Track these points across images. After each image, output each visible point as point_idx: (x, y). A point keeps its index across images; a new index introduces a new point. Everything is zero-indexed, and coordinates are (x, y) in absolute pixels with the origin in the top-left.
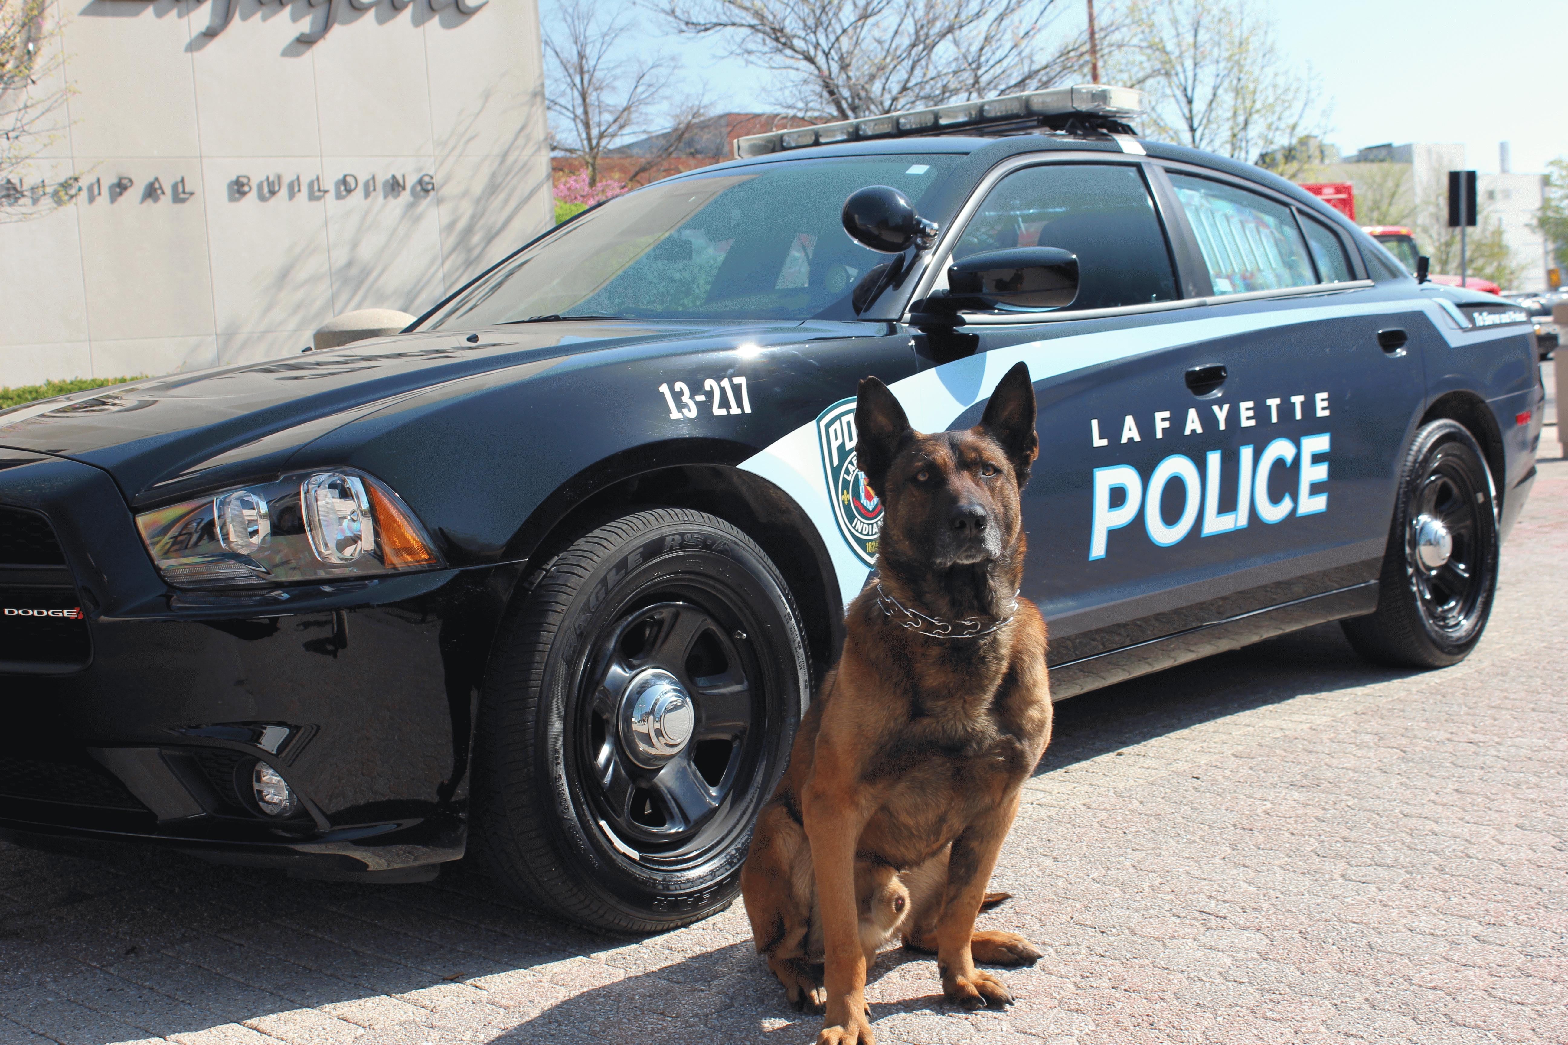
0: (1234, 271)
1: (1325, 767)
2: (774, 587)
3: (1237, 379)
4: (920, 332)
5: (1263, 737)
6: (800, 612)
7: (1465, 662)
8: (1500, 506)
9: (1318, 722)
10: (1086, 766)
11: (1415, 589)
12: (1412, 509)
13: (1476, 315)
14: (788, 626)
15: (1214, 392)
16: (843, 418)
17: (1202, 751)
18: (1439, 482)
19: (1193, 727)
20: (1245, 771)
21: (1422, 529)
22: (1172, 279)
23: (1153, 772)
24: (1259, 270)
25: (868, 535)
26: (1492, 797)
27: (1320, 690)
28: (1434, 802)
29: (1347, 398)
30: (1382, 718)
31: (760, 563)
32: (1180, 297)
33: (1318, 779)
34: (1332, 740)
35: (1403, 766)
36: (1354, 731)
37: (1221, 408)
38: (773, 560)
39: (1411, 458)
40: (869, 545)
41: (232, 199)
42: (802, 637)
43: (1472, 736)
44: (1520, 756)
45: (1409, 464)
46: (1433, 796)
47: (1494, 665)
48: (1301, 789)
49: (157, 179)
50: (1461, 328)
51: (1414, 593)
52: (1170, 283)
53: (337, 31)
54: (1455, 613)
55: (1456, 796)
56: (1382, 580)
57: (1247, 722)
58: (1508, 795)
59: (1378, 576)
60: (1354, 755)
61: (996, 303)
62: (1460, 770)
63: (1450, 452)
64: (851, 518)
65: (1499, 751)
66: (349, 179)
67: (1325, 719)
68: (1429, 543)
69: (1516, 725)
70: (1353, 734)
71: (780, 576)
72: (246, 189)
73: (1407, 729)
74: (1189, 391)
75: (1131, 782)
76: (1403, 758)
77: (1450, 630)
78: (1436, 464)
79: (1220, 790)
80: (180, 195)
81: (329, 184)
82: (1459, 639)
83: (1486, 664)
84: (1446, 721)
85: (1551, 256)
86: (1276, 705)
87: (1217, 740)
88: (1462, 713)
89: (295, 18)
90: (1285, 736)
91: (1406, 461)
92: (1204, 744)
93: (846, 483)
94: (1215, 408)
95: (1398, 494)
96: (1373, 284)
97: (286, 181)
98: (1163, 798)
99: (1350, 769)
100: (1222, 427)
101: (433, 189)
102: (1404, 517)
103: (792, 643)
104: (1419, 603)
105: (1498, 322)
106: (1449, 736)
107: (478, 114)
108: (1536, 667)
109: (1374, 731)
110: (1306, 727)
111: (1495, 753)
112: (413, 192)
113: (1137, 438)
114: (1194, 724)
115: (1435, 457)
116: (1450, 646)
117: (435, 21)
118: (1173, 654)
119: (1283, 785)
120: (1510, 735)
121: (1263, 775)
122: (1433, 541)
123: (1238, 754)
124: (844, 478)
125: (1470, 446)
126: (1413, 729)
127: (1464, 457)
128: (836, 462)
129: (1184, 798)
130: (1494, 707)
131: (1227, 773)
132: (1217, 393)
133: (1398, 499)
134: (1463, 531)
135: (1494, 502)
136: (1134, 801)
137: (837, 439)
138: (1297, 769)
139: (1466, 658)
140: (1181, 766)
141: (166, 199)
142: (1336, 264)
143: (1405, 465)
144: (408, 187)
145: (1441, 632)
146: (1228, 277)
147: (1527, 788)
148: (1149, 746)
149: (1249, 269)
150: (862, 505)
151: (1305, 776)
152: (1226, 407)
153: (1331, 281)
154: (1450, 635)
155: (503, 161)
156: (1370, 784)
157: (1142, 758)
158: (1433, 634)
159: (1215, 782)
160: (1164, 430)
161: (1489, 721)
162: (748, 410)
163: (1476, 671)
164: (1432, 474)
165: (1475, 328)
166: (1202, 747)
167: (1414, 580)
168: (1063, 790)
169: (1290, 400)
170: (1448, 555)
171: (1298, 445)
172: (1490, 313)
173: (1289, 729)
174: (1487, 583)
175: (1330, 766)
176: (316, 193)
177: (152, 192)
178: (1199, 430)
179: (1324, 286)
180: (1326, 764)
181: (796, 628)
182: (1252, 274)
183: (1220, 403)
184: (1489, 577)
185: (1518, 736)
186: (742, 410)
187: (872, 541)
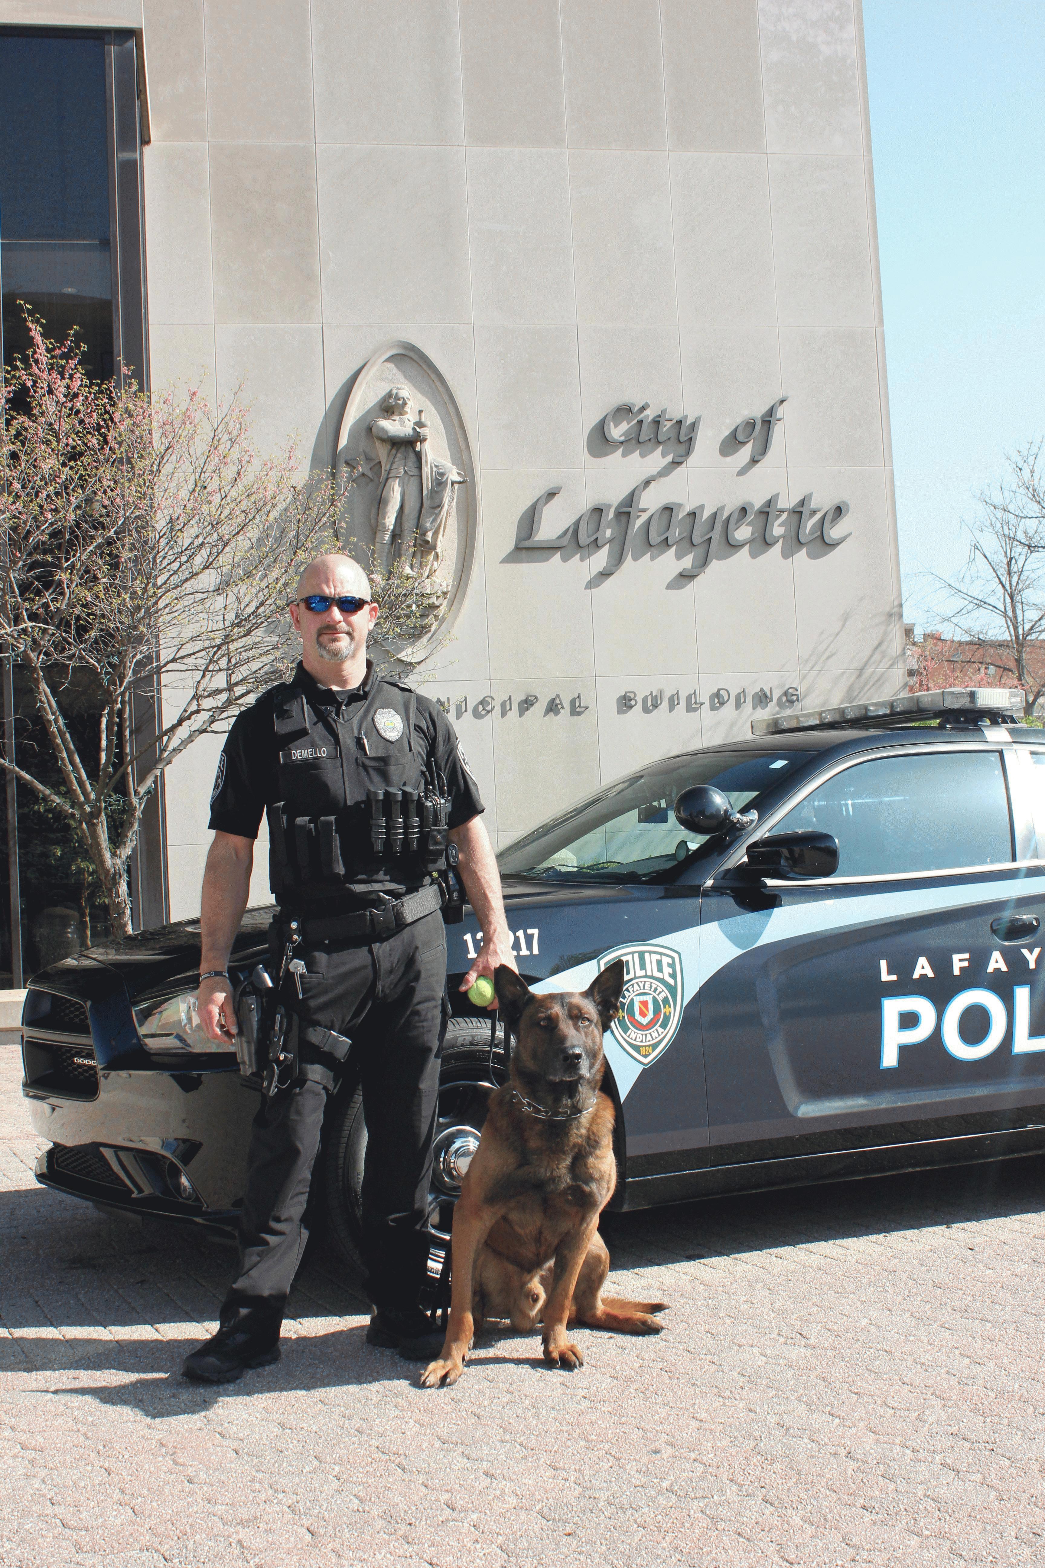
15: (1024, 939)
25: (642, 1042)
37: (1032, 951)
40: (643, 1050)
41: (620, 712)
49: (558, 696)
53: (715, 565)
64: (626, 1029)
66: (721, 692)
72: (633, 702)
74: (995, 938)
80: (576, 709)
81: (704, 697)
89: (679, 557)
94: (1025, 951)
97: (668, 694)
100: (1032, 965)
101: (797, 700)
107: (839, 633)
112: (779, 703)
113: (932, 975)
117: (802, 554)
132: (1028, 940)
141: (565, 712)
144: (775, 699)
152: (1038, 950)
155: (860, 675)
160: (961, 969)
162: (536, 951)
176: (692, 706)
177: (553, 707)
178: (1005, 969)
183: (1031, 947)
186: (531, 951)
187: (645, 1046)
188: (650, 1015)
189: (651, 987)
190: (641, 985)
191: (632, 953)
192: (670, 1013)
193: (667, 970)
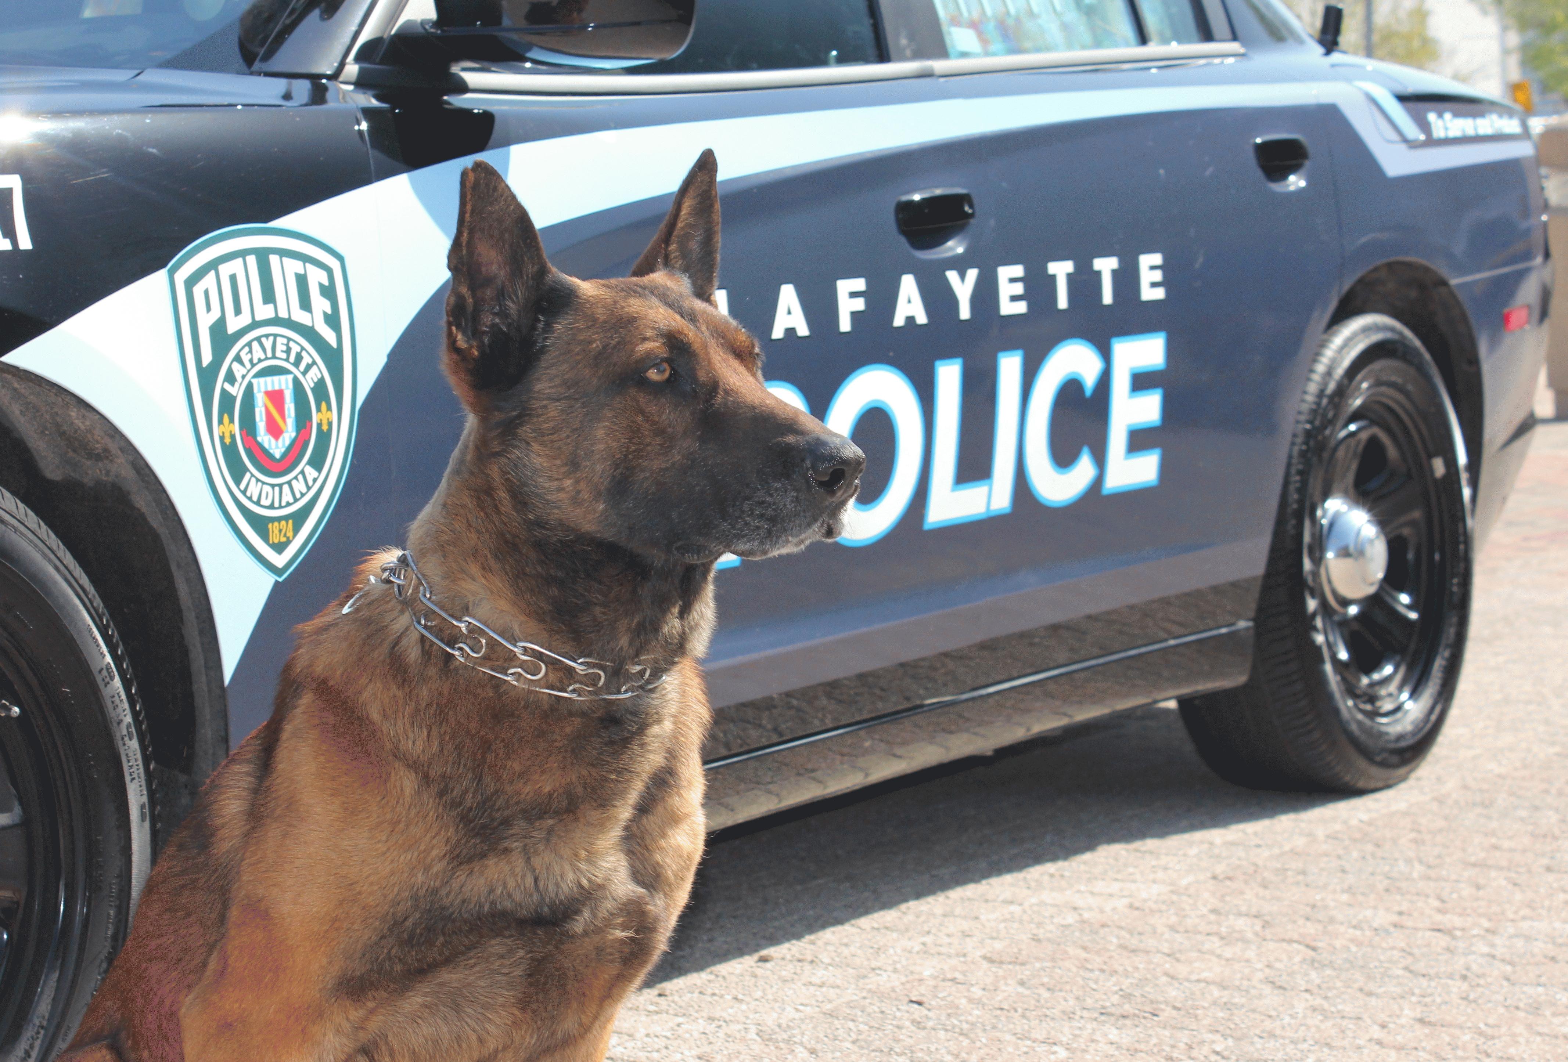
0: (984, 13)
1: (1164, 979)
2: (78, 612)
3: (992, 222)
4: (375, 103)
5: (1039, 925)
6: (133, 664)
7: (1411, 782)
8: (1474, 484)
9: (1144, 895)
10: (699, 982)
11: (1320, 639)
12: (1315, 485)
13: (1432, 117)
14: (106, 692)
15: (950, 243)
16: (222, 268)
17: (925, 951)
18: (1364, 436)
19: (903, 907)
20: (1010, 988)
21: (1331, 525)
22: (867, 22)
23: (832, 993)
24: (1031, 14)
25: (271, 507)
26: (1490, 1031)
27: (1142, 834)
28: (1380, 1043)
29: (1197, 266)
30: (1265, 887)
31: (50, 561)
32: (883, 56)
33: (1152, 1002)
34: (1173, 929)
35: (1313, 975)
36: (1214, 911)
37: (962, 276)
38: (76, 556)
39: (1313, 388)
40: (273, 528)
42: (135, 714)
43: (1438, 917)
44: (1533, 955)
45: (1310, 398)
46: (1376, 1032)
47: (1465, 787)
48: (1121, 1022)
50: (1405, 140)
51: (1318, 649)
52: (864, 28)
54: (1392, 688)
55: (1422, 1031)
56: (1261, 619)
57: (1007, 895)
58: (1519, 1029)
59: (1252, 614)
60: (1219, 957)
61: (529, 47)
62: (1424, 982)
63: (1384, 378)
64: (237, 471)
65: (1493, 945)
67: (1156, 889)
68: (1345, 553)
69: (1518, 896)
70: (1212, 917)
71: (91, 590)
73: (1314, 907)
74: (903, 240)
75: (790, 1012)
76: (1313, 961)
77: (1384, 720)
78: (1358, 402)
79: (965, 1026)
82: (1400, 737)
83: (1451, 785)
84: (1387, 890)
85: (1513, 61)
86: (1061, 864)
87: (952, 929)
88: (1415, 875)
90: (1083, 922)
91: (1305, 392)
92: (928, 939)
93: (227, 400)
94: (952, 276)
95: (1290, 457)
96: (1242, 50)
98: (854, 1042)
99: (1214, 983)
100: (965, 313)
102: (1301, 502)
103: (114, 727)
104: (1328, 668)
105: (1471, 132)
106: (1395, 918)
108: (1546, 792)
109: (1254, 911)
110: (1121, 904)
111: (1486, 949)
113: (803, 331)
114: (905, 900)
115: (1358, 388)
116: (1383, 750)
118: (861, 762)
119: (1085, 1014)
120: (1511, 915)
121: (1046, 995)
122: (1352, 549)
123: (995, 957)
124: (224, 392)
125: (1420, 368)
126: (1326, 907)
127: (1410, 387)
128: (207, 358)
129: (897, 1041)
130: (1474, 865)
131: (977, 992)
132: (956, 247)
133: (1289, 465)
134: (1406, 531)
135: (1464, 477)
136: (799, 1049)
137: (209, 309)
138: (1111, 984)
139: (1414, 775)
140: (885, 980)
142: (1174, 10)
143: (1303, 401)
145: (1368, 722)
146: (974, 25)
147: (1554, 1015)
148: (820, 943)
149: (1012, 11)
150: (260, 446)
151: (1127, 997)
152: (972, 274)
153: (1165, 41)
154: (1384, 729)
156: (1254, 1011)
157: (807, 967)
158: (1354, 727)
159: (953, 1010)
160: (855, 315)
161: (1467, 891)
162: (25, 243)
163: (1435, 799)
164: (1353, 418)
165: (1431, 142)
166: (924, 944)
167: (1319, 622)
168: (657, 1029)
169: (1091, 265)
170: (1380, 575)
171: (1106, 354)
172: (1456, 115)
173: (1090, 909)
174: (1452, 631)
175: (1173, 978)
178: (922, 319)
179: (1153, 49)
180: (1166, 974)
181: (124, 697)
182: (1018, 20)
183: (961, 265)
184: (1454, 620)
185: (1524, 918)
186: (14, 242)
187: (279, 519)
188: (289, 433)
189: (288, 351)
190: (268, 344)
191: (242, 254)
192: (330, 424)
193: (321, 305)
